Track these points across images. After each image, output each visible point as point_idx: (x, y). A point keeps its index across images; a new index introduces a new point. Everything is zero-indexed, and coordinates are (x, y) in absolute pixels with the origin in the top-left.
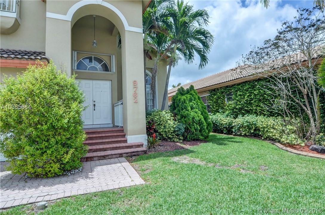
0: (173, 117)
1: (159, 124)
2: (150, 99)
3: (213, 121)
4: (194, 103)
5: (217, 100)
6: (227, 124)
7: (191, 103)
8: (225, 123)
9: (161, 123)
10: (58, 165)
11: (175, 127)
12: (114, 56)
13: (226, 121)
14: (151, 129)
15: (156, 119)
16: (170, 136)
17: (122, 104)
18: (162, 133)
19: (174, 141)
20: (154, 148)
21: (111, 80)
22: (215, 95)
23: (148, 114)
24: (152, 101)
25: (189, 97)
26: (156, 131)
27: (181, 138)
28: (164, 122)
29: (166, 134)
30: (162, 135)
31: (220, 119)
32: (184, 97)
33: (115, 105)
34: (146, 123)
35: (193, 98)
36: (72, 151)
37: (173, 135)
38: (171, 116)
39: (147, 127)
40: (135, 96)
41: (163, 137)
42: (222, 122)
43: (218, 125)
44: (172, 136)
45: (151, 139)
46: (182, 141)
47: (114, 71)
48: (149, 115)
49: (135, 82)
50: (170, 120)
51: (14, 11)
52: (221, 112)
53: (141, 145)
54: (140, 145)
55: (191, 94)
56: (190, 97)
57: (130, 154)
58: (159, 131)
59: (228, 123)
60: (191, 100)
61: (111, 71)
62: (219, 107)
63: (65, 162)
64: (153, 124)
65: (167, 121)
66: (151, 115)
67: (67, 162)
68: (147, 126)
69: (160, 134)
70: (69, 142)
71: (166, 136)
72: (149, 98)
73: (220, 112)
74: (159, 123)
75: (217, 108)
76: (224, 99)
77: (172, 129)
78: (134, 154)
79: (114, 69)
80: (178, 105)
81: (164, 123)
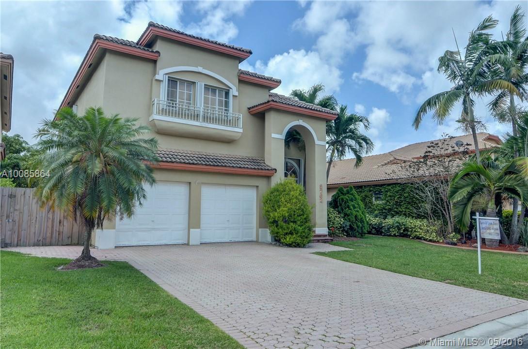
11: (341, 223)
27: (345, 234)
32: (345, 196)
35: (354, 198)
40: (321, 197)
44: (339, 232)
49: (321, 186)
51: (241, 127)
54: (325, 235)
76: (372, 198)
77: (339, 225)
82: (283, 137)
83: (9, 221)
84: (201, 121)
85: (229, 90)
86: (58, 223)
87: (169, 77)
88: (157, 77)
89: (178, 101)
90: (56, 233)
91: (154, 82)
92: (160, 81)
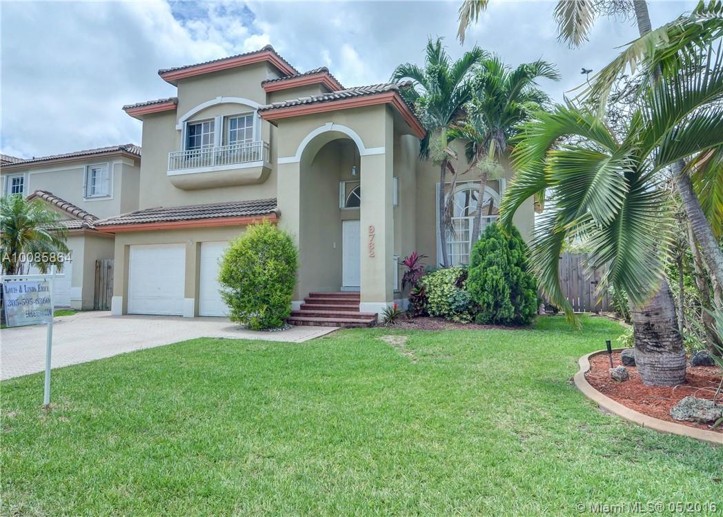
11: (449, 295)
19: (453, 320)
29: (438, 308)
40: (371, 246)
44: (447, 312)
49: (371, 229)
51: (261, 159)
54: (371, 316)
57: (348, 324)
77: (445, 299)
82: (297, 158)
84: (213, 164)
85: (254, 112)
87: (187, 123)
88: (177, 127)
89: (202, 147)
92: (180, 131)
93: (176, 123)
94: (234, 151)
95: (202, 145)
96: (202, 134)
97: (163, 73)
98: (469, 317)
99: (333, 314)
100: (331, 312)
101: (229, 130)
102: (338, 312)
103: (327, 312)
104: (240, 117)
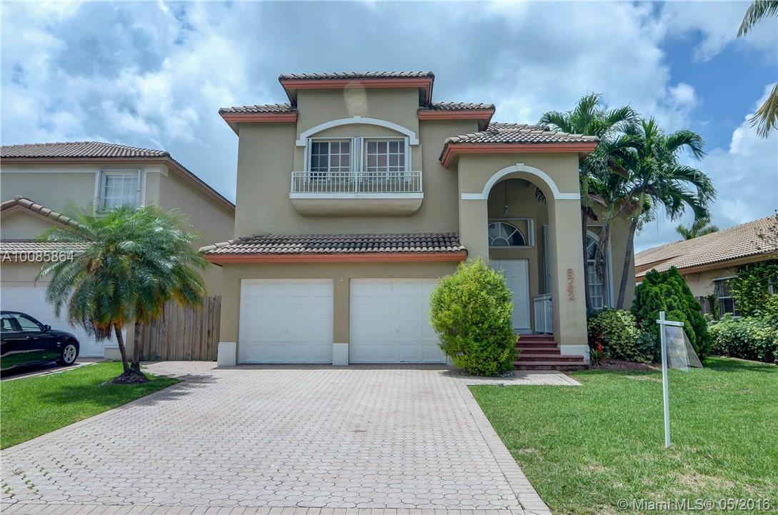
0: (635, 321)
1: (610, 333)
2: (598, 287)
3: (737, 334)
4: (673, 299)
5: (750, 288)
6: (762, 340)
7: (669, 300)
8: (759, 337)
9: (613, 331)
10: (495, 363)
11: (637, 337)
12: (532, 220)
13: (762, 333)
14: (596, 340)
15: (604, 324)
16: (628, 352)
17: (551, 300)
18: (614, 347)
19: (636, 361)
20: (600, 364)
21: (528, 259)
22: (746, 277)
23: (591, 315)
24: (601, 289)
25: (665, 289)
26: (604, 343)
27: (648, 356)
28: (618, 329)
29: (622, 349)
30: (615, 350)
31: (751, 330)
32: (656, 289)
33: (535, 299)
34: (588, 330)
35: (673, 291)
36: (507, 351)
37: (635, 351)
38: (632, 321)
39: (589, 337)
40: (571, 290)
41: (618, 353)
42: (754, 336)
43: (746, 341)
44: (632, 353)
45: (595, 352)
46: (651, 362)
47: (533, 245)
48: (593, 317)
49: (570, 272)
50: (629, 326)
51: (421, 190)
52: (758, 316)
53: (581, 359)
54: (579, 359)
55: (671, 284)
56: (667, 288)
57: (565, 368)
58: (611, 343)
59: (764, 339)
60: (668, 294)
61: (527, 245)
62: (755, 304)
63: (501, 362)
64: (601, 332)
65: (624, 329)
66: (596, 317)
67: (503, 362)
68: (589, 334)
69: (611, 347)
70: (504, 342)
71: (622, 352)
72: (596, 284)
73: (756, 314)
74: (609, 330)
75: (751, 306)
76: (767, 288)
77: (632, 341)
78: (570, 367)
79: (533, 242)
80: (644, 302)
81: (618, 331)
82: (484, 196)
83: (159, 333)
84: (356, 191)
85: (404, 139)
86: (207, 334)
87: (313, 140)
88: (298, 143)
89: (329, 170)
90: (205, 347)
91: (295, 150)
92: (303, 147)
93: (296, 138)
94: (375, 178)
95: (329, 167)
96: (330, 154)
97: (288, 79)
98: (652, 357)
99: (539, 358)
100: (537, 356)
101: (367, 154)
102: (544, 356)
103: (532, 356)
104: (380, 141)
